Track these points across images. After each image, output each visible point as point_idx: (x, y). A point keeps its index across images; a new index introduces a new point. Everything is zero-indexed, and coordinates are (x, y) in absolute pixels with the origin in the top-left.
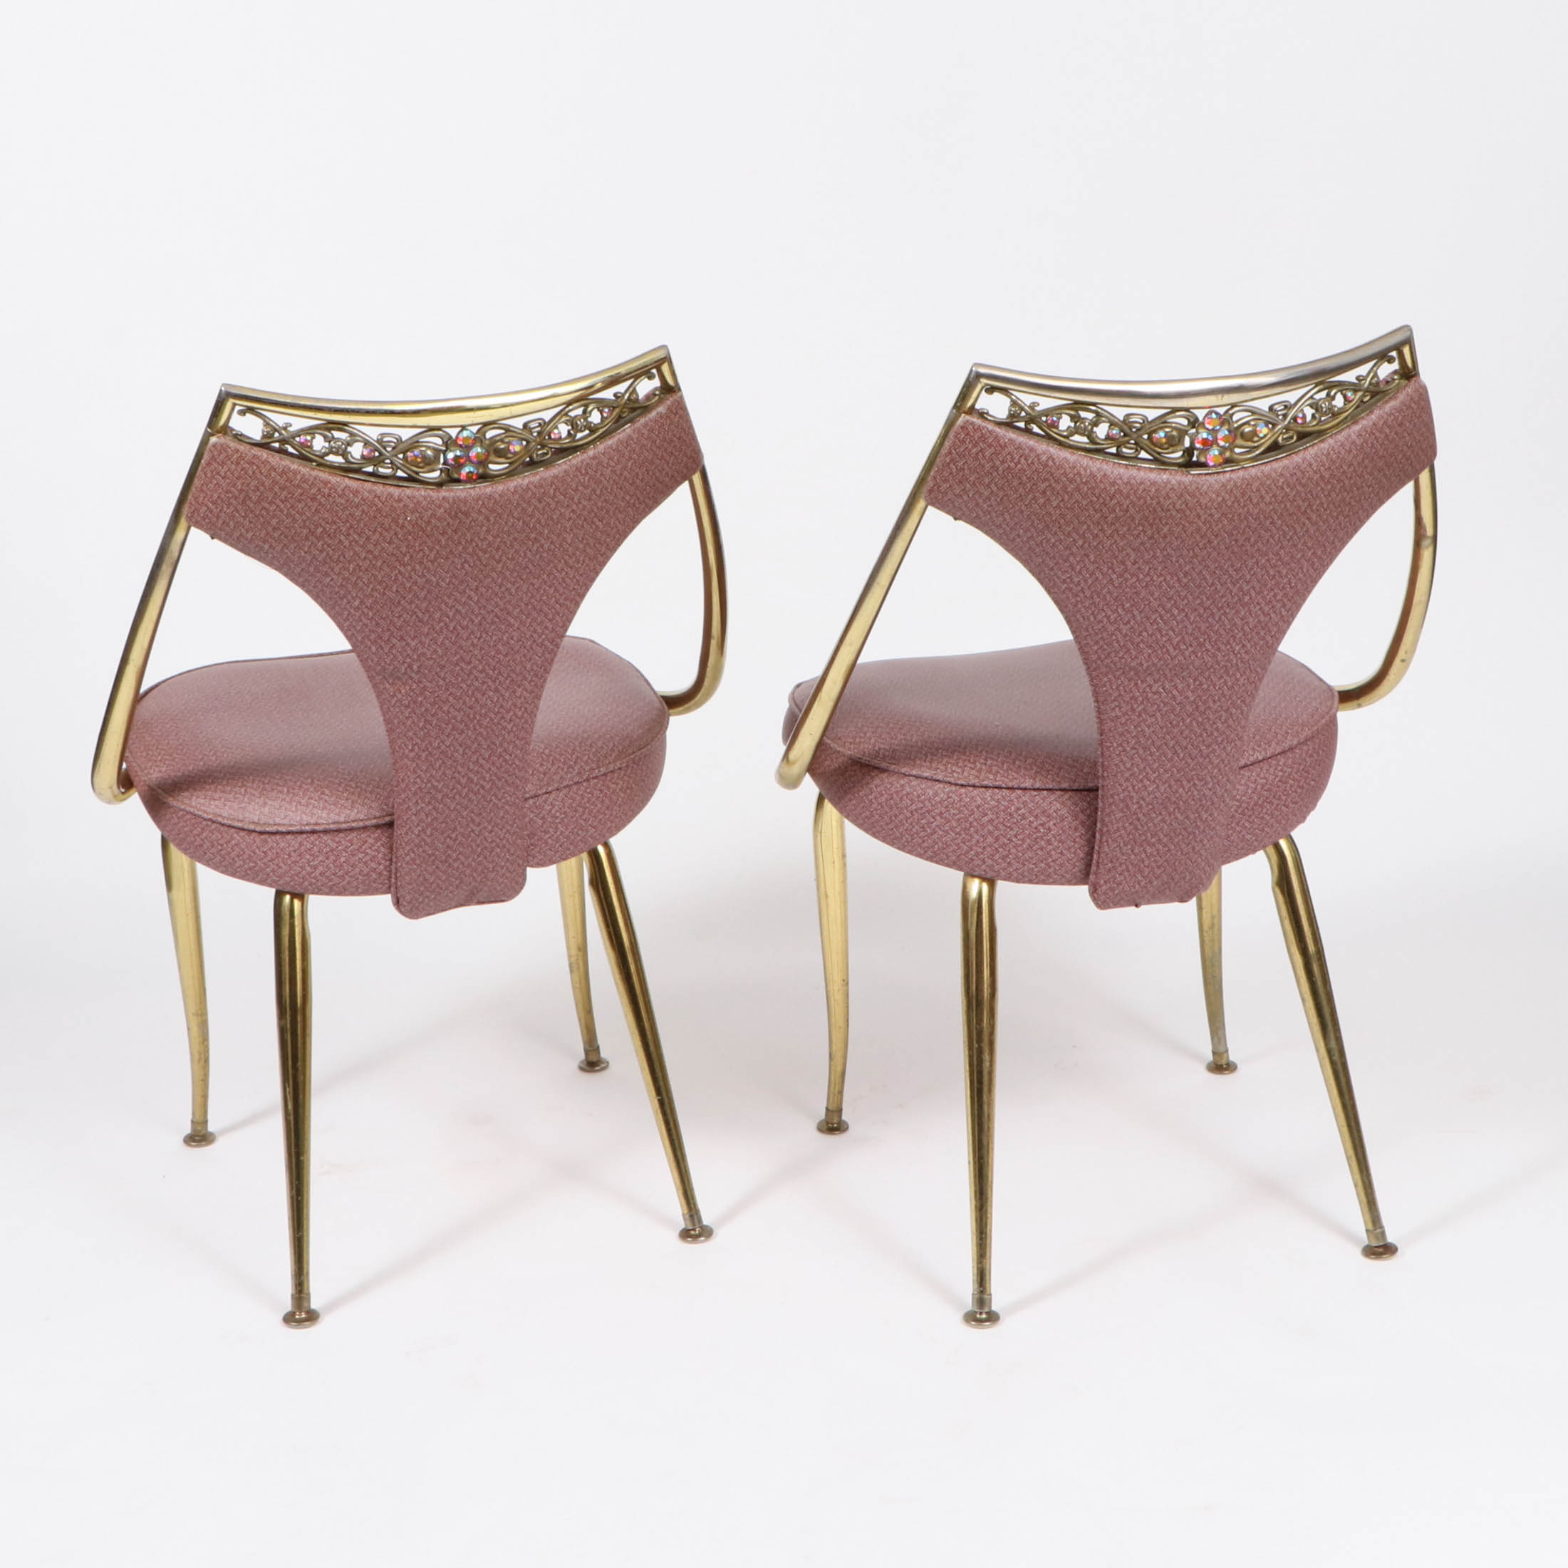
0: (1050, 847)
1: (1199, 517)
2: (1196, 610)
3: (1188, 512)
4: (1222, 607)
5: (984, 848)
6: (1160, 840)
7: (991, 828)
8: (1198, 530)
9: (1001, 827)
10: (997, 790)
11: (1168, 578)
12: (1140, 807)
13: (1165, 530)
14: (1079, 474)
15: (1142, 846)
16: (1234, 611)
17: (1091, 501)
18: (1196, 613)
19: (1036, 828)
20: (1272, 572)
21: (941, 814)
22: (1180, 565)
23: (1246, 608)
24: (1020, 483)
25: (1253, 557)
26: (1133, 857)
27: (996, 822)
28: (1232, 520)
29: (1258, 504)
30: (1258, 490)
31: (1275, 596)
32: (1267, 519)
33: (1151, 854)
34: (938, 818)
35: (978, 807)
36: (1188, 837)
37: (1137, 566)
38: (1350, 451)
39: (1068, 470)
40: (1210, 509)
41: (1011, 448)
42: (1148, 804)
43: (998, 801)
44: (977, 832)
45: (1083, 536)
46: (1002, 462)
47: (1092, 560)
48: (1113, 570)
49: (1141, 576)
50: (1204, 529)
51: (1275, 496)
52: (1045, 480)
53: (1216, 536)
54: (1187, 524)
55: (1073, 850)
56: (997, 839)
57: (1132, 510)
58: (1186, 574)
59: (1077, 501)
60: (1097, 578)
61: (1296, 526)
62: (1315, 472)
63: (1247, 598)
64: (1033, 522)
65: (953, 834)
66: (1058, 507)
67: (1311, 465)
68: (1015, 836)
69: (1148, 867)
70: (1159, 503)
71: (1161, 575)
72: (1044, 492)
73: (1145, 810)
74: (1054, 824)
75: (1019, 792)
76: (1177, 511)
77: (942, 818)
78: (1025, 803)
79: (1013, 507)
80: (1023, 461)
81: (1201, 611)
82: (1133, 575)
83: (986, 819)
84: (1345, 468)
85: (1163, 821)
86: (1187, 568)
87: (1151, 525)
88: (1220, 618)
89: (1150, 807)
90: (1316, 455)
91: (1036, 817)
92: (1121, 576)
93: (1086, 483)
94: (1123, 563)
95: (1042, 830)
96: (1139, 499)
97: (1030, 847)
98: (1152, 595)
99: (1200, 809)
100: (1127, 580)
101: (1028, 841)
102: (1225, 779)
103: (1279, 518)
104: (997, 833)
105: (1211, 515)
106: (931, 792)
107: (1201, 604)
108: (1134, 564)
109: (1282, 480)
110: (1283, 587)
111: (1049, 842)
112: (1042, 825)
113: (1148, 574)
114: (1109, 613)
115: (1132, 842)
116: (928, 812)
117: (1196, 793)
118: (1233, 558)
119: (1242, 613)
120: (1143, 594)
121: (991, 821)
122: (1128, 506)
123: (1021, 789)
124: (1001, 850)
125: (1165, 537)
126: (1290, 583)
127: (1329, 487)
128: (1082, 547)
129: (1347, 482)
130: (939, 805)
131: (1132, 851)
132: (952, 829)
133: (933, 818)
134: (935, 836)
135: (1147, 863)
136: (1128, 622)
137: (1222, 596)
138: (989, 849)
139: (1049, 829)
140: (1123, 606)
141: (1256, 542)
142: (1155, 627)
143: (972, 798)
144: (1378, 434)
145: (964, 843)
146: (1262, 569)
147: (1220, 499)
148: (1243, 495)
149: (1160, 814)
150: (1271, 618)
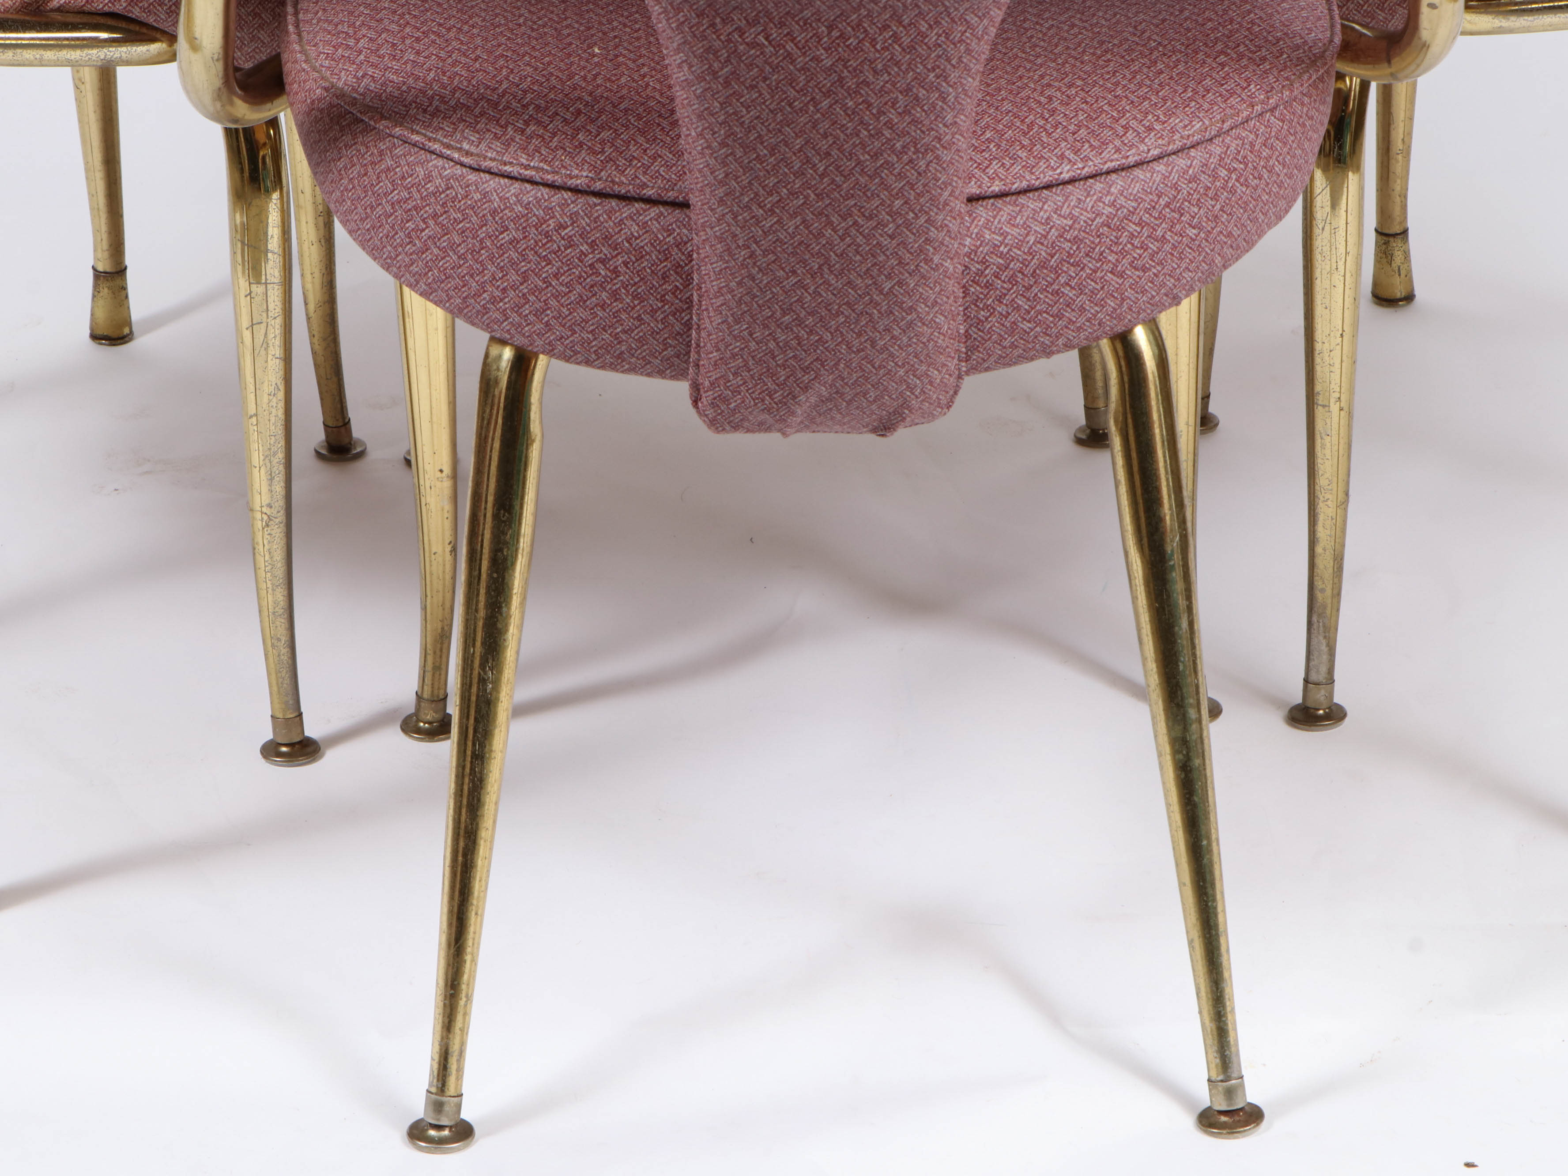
0: (618, 305)
5: (504, 290)
6: (800, 322)
7: (514, 255)
9: (531, 255)
10: (528, 186)
12: (752, 255)
15: (766, 327)
19: (592, 266)
21: (435, 216)
26: (753, 345)
27: (522, 245)
33: (787, 343)
34: (431, 223)
35: (494, 213)
36: (857, 322)
42: (765, 253)
43: (527, 206)
44: (491, 258)
55: (660, 316)
56: (525, 278)
65: (455, 257)
68: (556, 276)
69: (784, 366)
73: (762, 261)
74: (625, 264)
75: (567, 195)
77: (436, 223)
78: (574, 217)
83: (506, 237)
85: (801, 284)
89: (772, 257)
91: (592, 245)
95: (603, 273)
97: (582, 300)
99: (875, 272)
101: (579, 288)
102: (922, 220)
104: (524, 267)
106: (421, 172)
111: (615, 295)
112: (602, 261)
115: (748, 318)
116: (416, 208)
117: (860, 240)
121: (514, 242)
123: (570, 189)
124: (532, 298)
130: (433, 200)
131: (751, 335)
132: (453, 246)
133: (423, 220)
134: (428, 256)
135: (780, 359)
138: (512, 293)
139: (615, 272)
143: (485, 195)
145: (472, 276)
149: (794, 272)
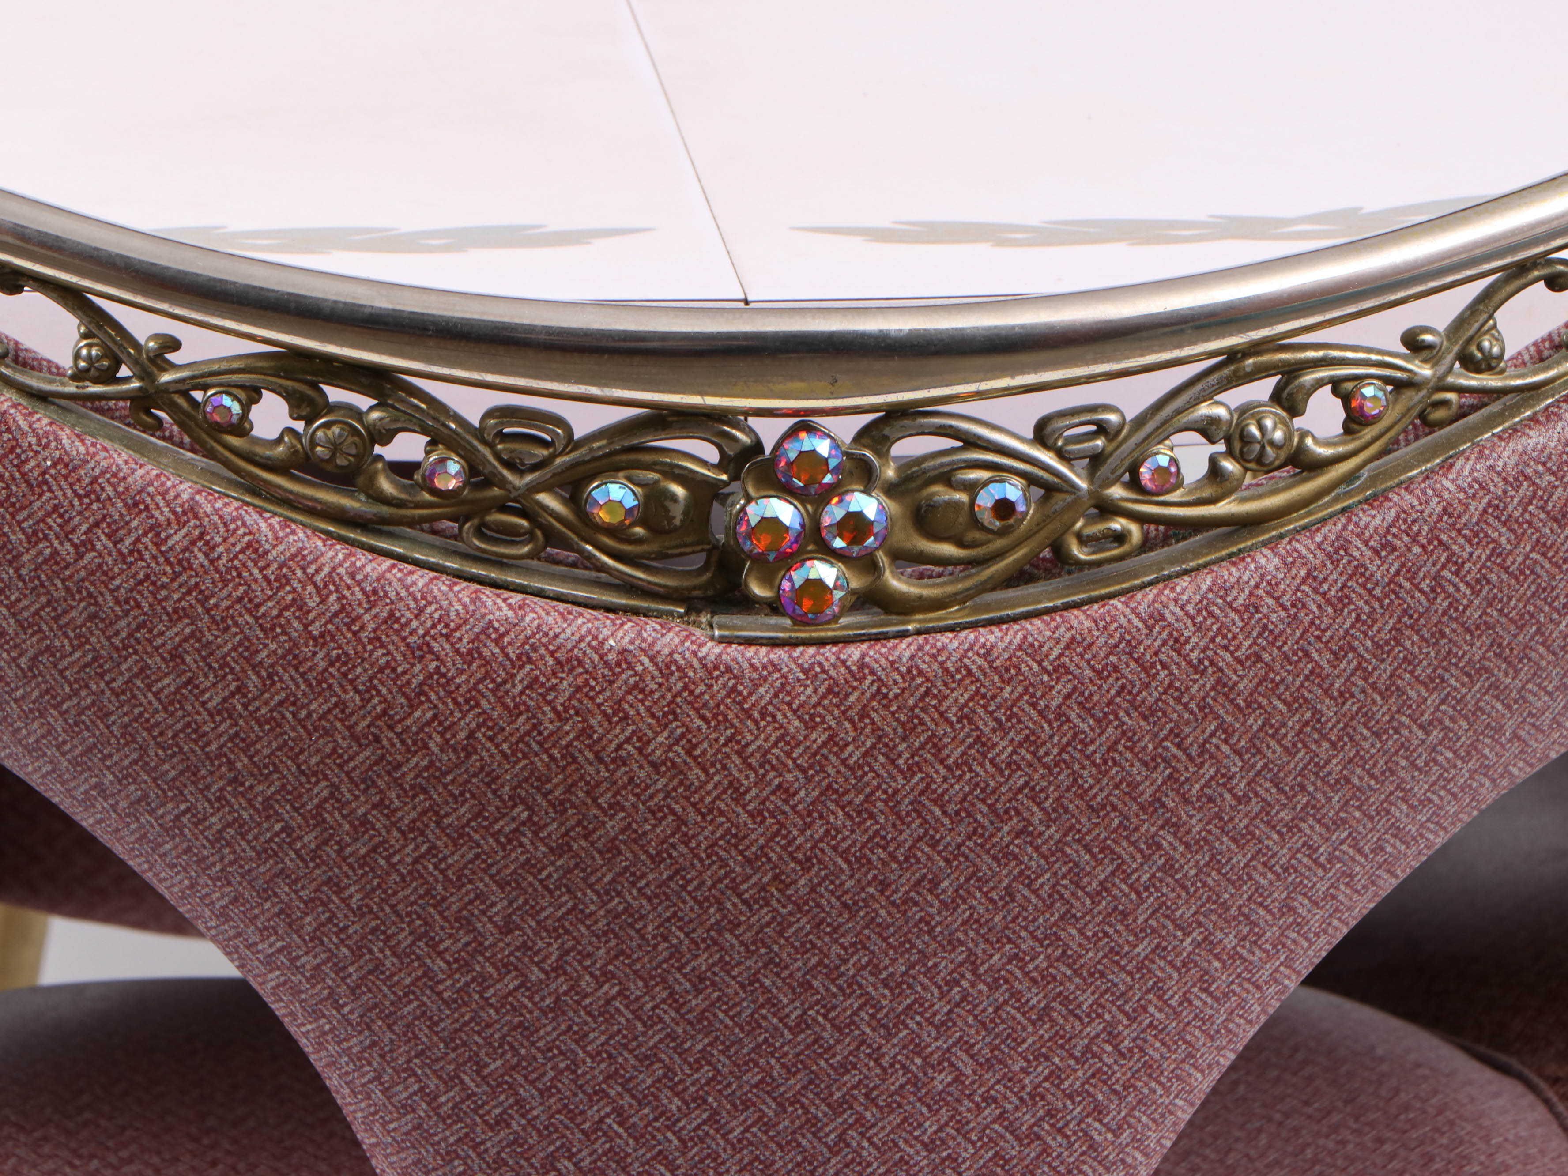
1: (739, 796)
2: (746, 1104)
3: (695, 774)
4: (846, 1103)
8: (736, 838)
11: (636, 988)
13: (612, 826)
14: (299, 604)
16: (895, 1118)
17: (341, 704)
18: (751, 1115)
20: (1035, 998)
22: (676, 952)
23: (944, 1114)
24: (92, 617)
25: (953, 944)
28: (865, 812)
29: (963, 763)
30: (966, 718)
31: (1055, 1076)
32: (1002, 818)
37: (516, 938)
38: (1343, 600)
39: (260, 590)
40: (780, 769)
41: (63, 493)
45: (317, 818)
46: (33, 538)
47: (354, 903)
48: (433, 945)
49: (536, 974)
50: (758, 836)
51: (1031, 741)
52: (177, 615)
53: (806, 865)
54: (692, 816)
57: (486, 751)
58: (699, 981)
59: (291, 700)
60: (378, 965)
61: (1123, 849)
62: (1197, 668)
63: (941, 1080)
64: (143, 749)
66: (224, 711)
67: (1178, 643)
70: (586, 732)
71: (607, 976)
72: (175, 656)
76: (654, 765)
79: (76, 693)
80: (103, 542)
81: (770, 1108)
82: (505, 968)
84: (1324, 660)
86: (702, 962)
87: (561, 807)
88: (841, 1137)
90: (1204, 607)
92: (465, 966)
93: (321, 640)
94: (464, 922)
96: (514, 713)
98: (581, 1038)
100: (483, 980)
103: (1048, 821)
105: (786, 792)
107: (767, 1084)
108: (508, 928)
109: (1062, 688)
110: (1087, 1049)
113: (559, 969)
114: (432, 1084)
118: (876, 943)
119: (930, 1127)
120: (548, 1032)
122: (471, 735)
125: (612, 850)
126: (1113, 1038)
127: (1255, 722)
128: (315, 854)
129: (1328, 709)
136: (502, 1122)
137: (844, 1068)
140: (481, 1066)
141: (960, 896)
142: (601, 1146)
144: (1462, 549)
146: (993, 987)
147: (819, 737)
148: (908, 730)
150: (1046, 1150)
